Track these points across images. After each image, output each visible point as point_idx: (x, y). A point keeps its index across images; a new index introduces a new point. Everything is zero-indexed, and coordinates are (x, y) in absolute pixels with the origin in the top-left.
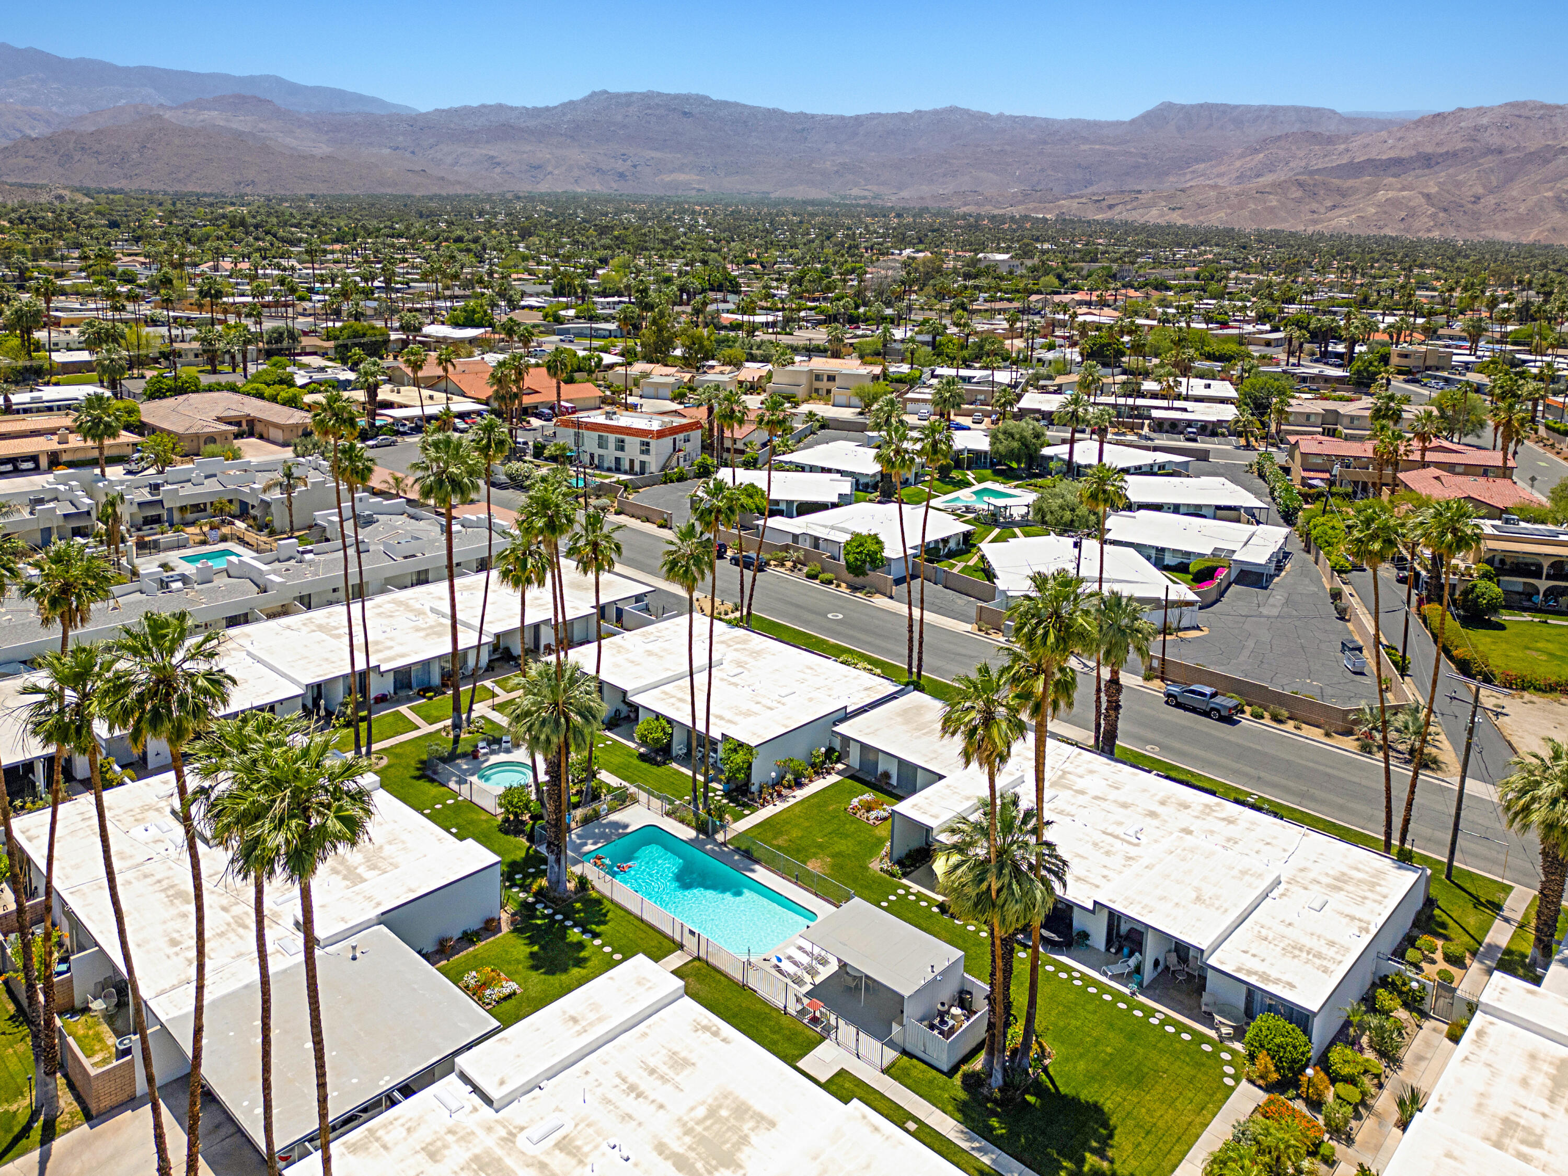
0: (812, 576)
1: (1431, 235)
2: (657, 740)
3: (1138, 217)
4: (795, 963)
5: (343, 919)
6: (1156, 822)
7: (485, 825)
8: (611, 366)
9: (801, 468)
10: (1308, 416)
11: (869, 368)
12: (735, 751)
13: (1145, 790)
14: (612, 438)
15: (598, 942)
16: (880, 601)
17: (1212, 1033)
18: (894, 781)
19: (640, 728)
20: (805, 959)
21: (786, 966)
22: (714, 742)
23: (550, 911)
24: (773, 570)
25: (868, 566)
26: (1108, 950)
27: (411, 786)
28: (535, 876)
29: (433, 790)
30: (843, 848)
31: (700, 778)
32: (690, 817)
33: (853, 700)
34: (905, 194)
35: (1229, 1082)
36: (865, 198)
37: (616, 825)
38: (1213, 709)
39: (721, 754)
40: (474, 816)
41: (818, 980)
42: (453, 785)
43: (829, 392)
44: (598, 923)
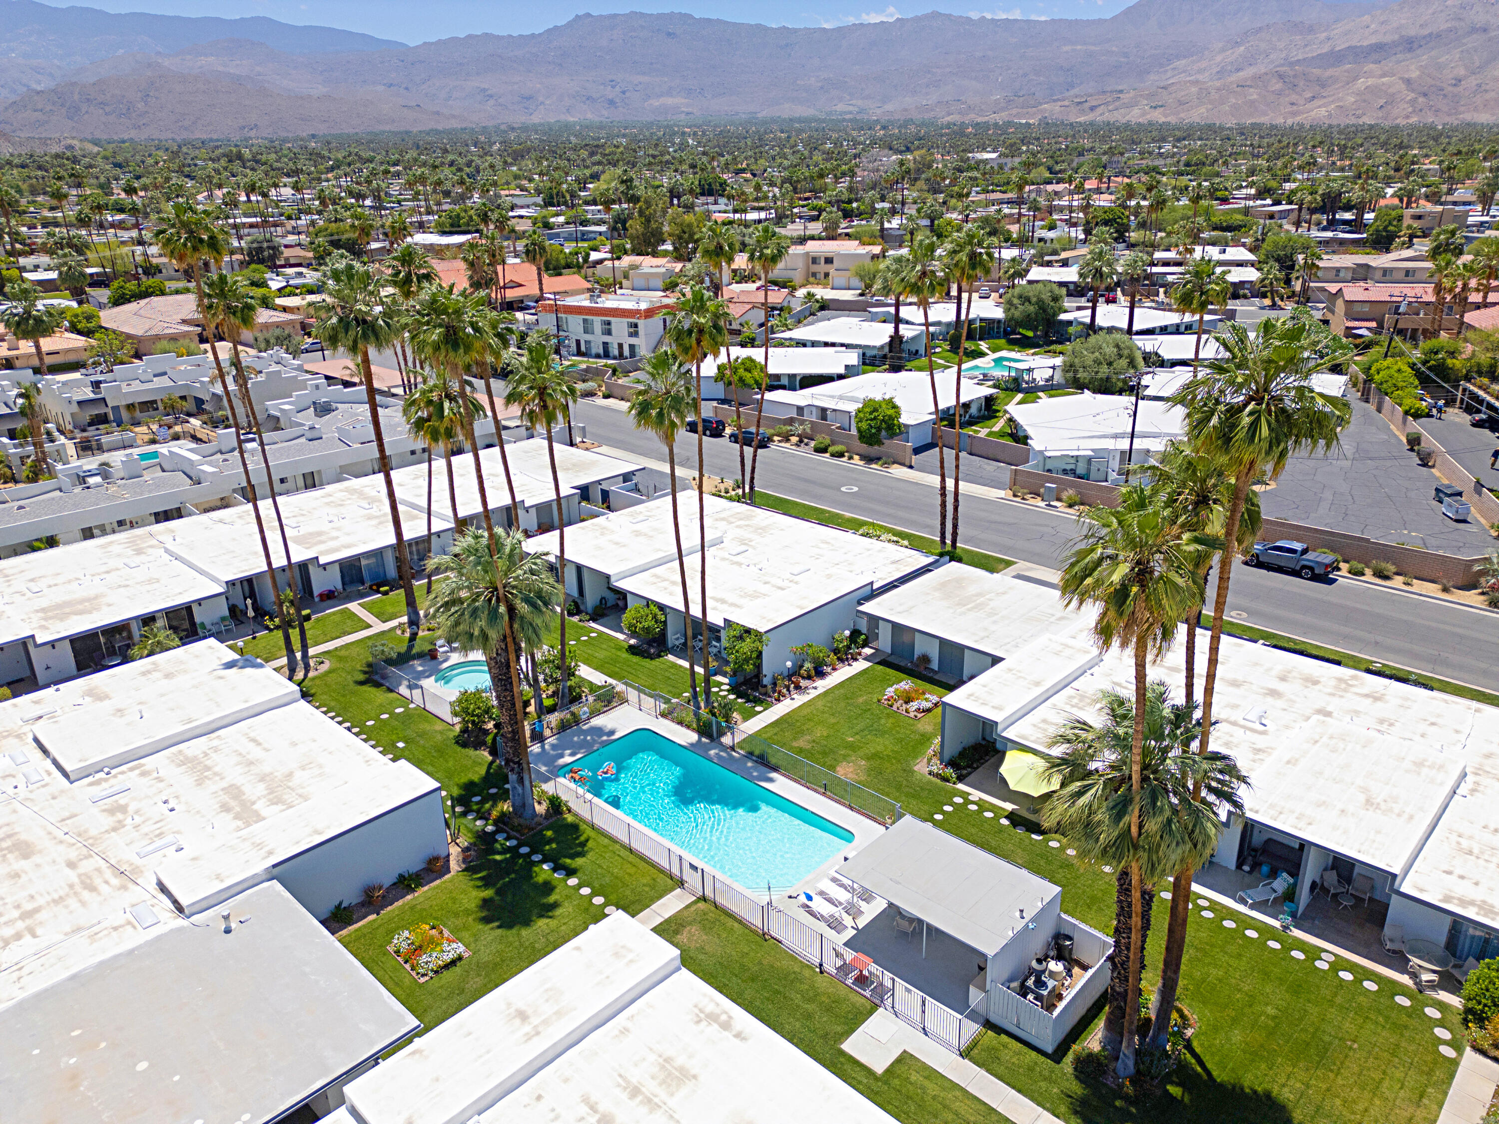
0: (821, 450)
1: (1411, 121)
2: (647, 630)
3: (1120, 117)
4: (830, 901)
5: (218, 877)
6: (1280, 703)
7: (439, 737)
8: (600, 261)
9: (803, 344)
10: (1338, 270)
11: (868, 248)
12: (741, 638)
13: (1256, 664)
14: (597, 321)
15: (573, 881)
16: (898, 471)
17: (1405, 979)
18: (935, 666)
19: (628, 617)
20: (843, 896)
21: (820, 905)
22: (714, 630)
23: (514, 843)
24: (777, 446)
25: (883, 433)
26: (1239, 866)
27: (353, 693)
28: (495, 799)
29: (378, 696)
30: (879, 748)
31: (699, 670)
32: (690, 717)
33: (879, 575)
34: (889, 107)
35: (1447, 1051)
36: (850, 113)
37: (599, 731)
38: (1304, 567)
39: (725, 643)
40: (426, 727)
41: (862, 923)
42: (403, 690)
43: (827, 275)
44: (573, 857)
